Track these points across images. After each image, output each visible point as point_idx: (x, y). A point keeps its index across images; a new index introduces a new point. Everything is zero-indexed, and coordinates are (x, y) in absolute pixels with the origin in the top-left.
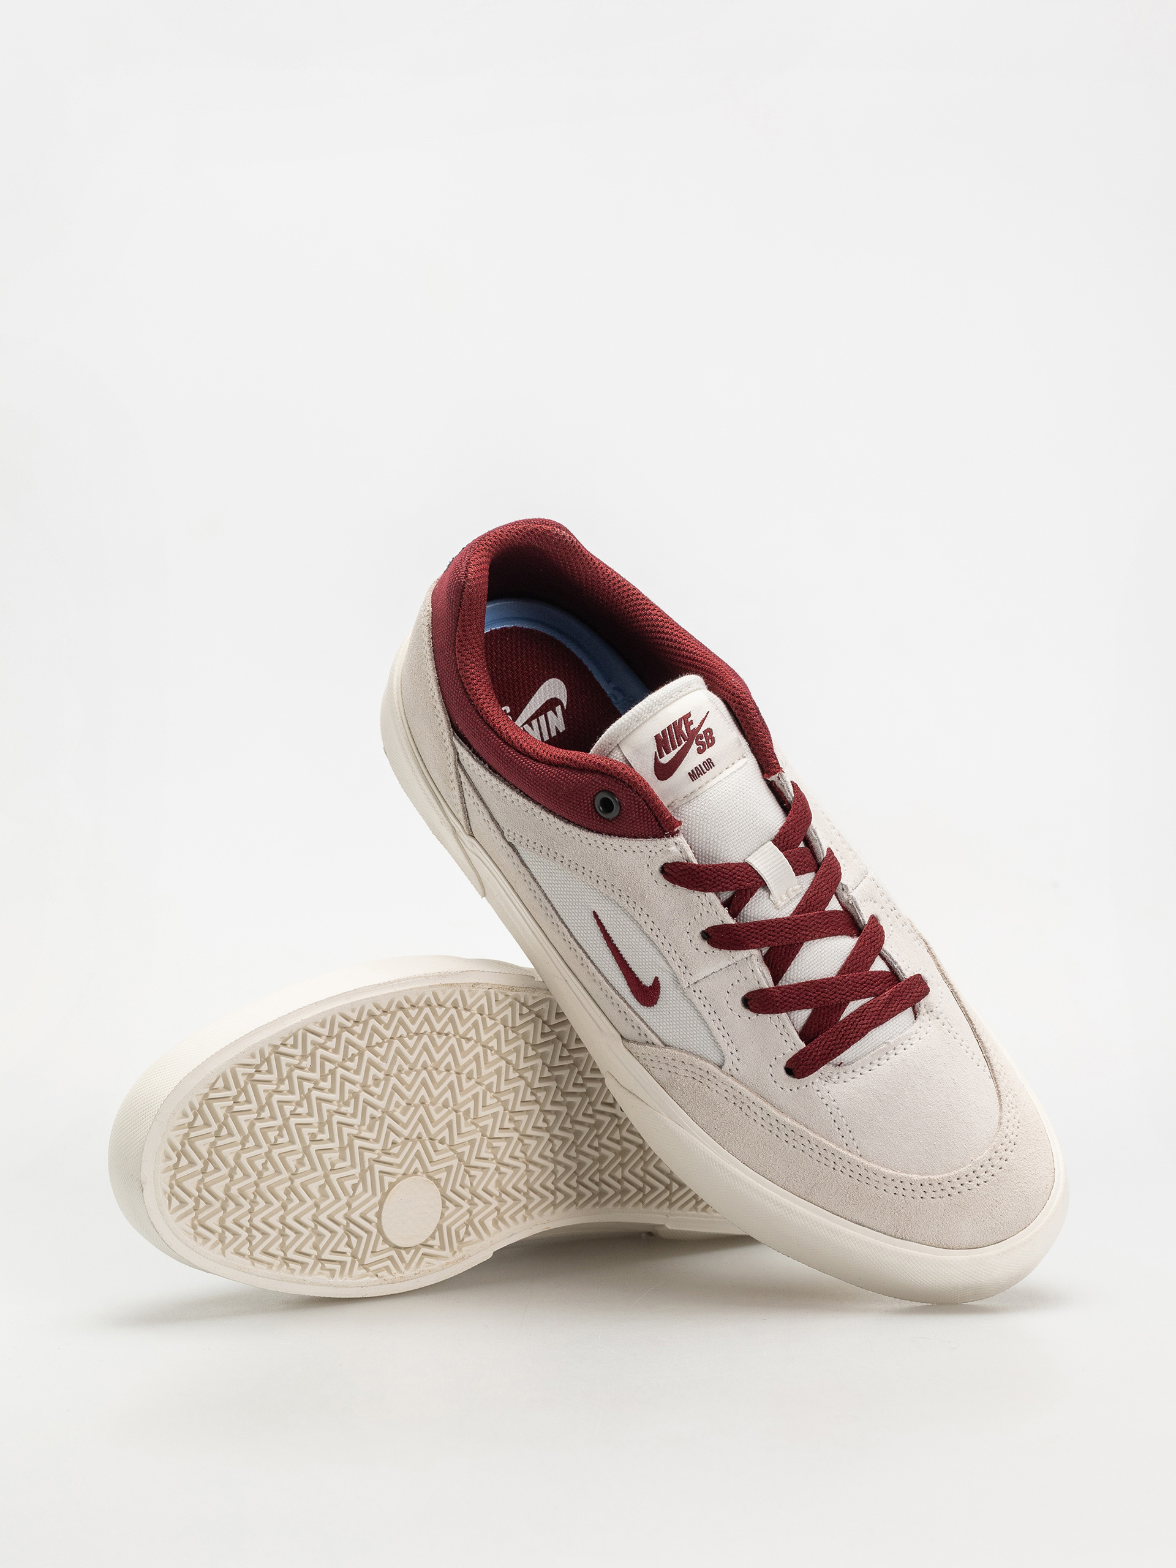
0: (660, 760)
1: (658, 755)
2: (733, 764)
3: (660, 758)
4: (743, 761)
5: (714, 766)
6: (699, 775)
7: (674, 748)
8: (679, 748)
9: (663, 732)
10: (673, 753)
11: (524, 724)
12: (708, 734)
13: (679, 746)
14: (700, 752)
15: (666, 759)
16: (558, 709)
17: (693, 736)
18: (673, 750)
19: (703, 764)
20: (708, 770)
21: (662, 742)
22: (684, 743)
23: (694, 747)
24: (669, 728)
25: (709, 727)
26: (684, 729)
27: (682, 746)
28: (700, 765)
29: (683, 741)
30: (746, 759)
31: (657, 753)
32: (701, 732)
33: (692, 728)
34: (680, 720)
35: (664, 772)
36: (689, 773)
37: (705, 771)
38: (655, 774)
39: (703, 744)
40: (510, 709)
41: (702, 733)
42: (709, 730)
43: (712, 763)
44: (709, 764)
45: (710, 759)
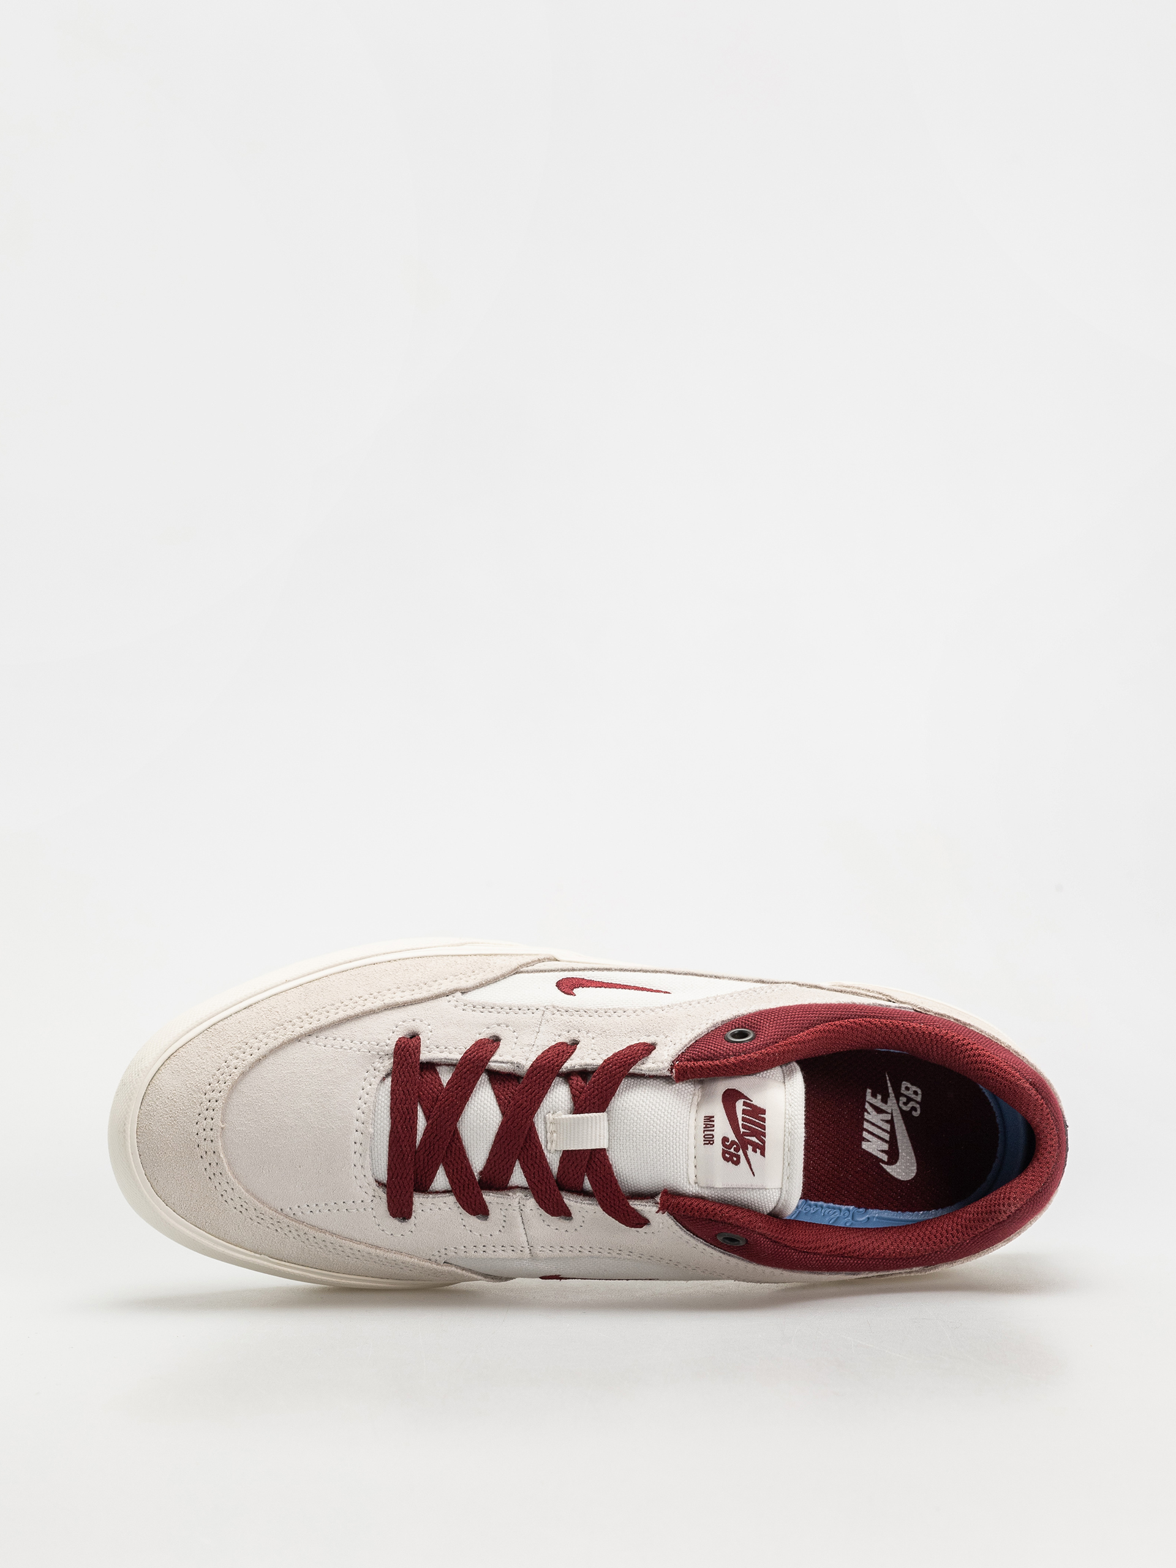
0: (743, 1100)
1: (748, 1101)
2: (695, 1166)
3: (744, 1102)
4: (692, 1179)
5: (705, 1144)
6: (706, 1125)
7: (744, 1119)
8: (740, 1122)
9: (764, 1120)
10: (740, 1115)
11: (892, 1117)
12: (735, 1159)
13: (742, 1124)
14: (725, 1140)
15: (740, 1106)
16: (885, 1157)
17: (743, 1144)
18: (743, 1117)
19: (712, 1135)
20: (704, 1137)
21: (756, 1113)
22: (742, 1130)
23: (732, 1137)
24: (764, 1128)
25: (741, 1164)
26: (754, 1139)
27: (741, 1126)
28: (713, 1130)
29: (744, 1130)
30: (692, 1183)
31: (750, 1102)
32: (741, 1153)
33: (750, 1148)
34: (764, 1142)
35: (730, 1098)
36: (713, 1117)
37: (706, 1133)
38: (734, 1089)
39: (730, 1147)
40: (913, 1116)
41: (739, 1153)
42: (737, 1163)
43: (707, 1144)
44: (709, 1140)
45: (712, 1144)
